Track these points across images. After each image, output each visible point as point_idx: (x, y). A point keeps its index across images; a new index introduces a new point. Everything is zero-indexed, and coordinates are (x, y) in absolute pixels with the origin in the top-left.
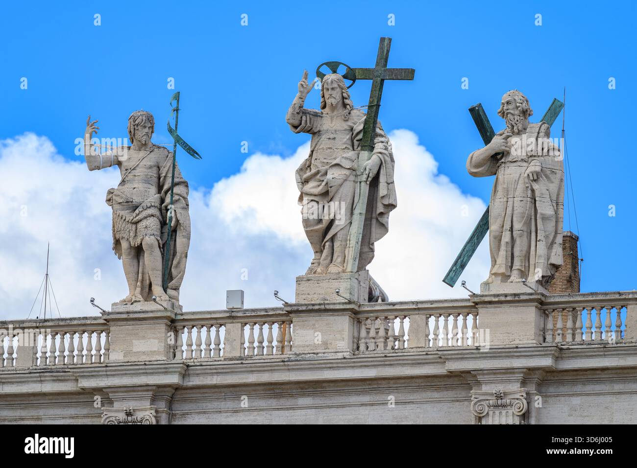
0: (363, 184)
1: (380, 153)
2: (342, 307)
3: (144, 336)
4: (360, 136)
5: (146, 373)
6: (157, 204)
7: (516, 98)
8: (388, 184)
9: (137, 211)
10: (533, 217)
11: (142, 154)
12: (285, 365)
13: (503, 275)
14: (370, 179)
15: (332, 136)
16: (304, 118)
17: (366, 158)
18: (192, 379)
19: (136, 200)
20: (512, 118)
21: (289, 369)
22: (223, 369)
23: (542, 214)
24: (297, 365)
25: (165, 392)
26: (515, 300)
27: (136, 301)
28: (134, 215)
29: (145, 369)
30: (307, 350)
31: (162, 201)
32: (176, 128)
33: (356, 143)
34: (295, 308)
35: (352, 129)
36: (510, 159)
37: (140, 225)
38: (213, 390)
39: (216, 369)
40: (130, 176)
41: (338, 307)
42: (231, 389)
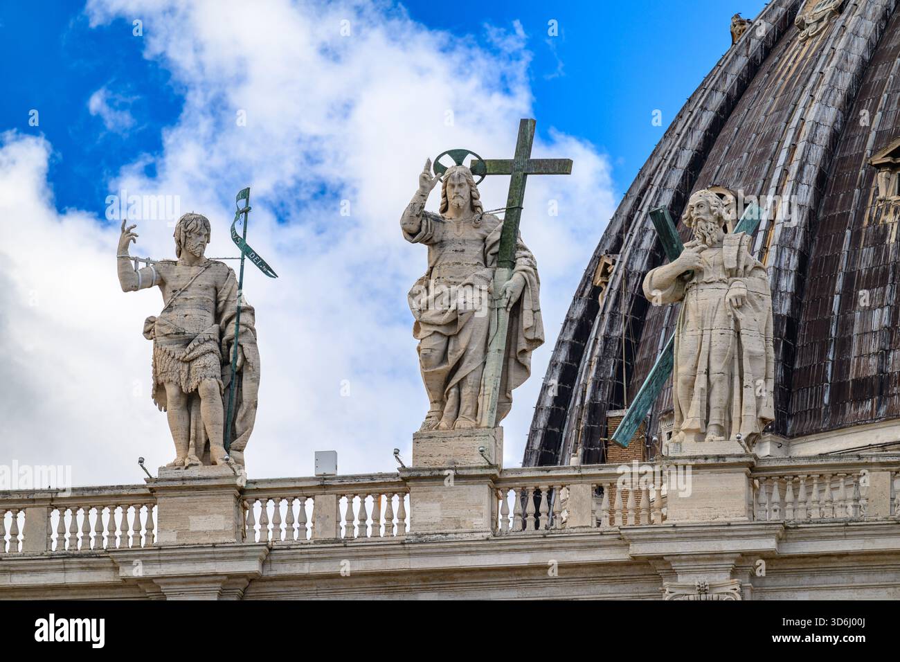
0: (502, 311)
1: (524, 271)
2: (480, 472)
3: (205, 511)
4: (496, 249)
5: (214, 558)
6: (217, 338)
7: (710, 199)
8: (534, 312)
9: (191, 346)
10: (736, 356)
11: (194, 270)
12: (405, 549)
13: (697, 431)
14: (511, 305)
15: (459, 248)
16: (424, 223)
17: (506, 277)
18: (274, 566)
19: (190, 330)
20: (704, 225)
21: (409, 554)
22: (319, 553)
23: (749, 352)
24: (421, 548)
25: (237, 584)
26: (719, 464)
27: (191, 465)
28: (187, 350)
29: (214, 553)
30: (432, 530)
31: (222, 333)
32: (245, 235)
33: (490, 257)
34: (416, 474)
35: (484, 240)
36: (705, 278)
37: (194, 365)
38: (301, 583)
39: (308, 553)
40: (180, 300)
41: (474, 472)
42: (327, 581)
